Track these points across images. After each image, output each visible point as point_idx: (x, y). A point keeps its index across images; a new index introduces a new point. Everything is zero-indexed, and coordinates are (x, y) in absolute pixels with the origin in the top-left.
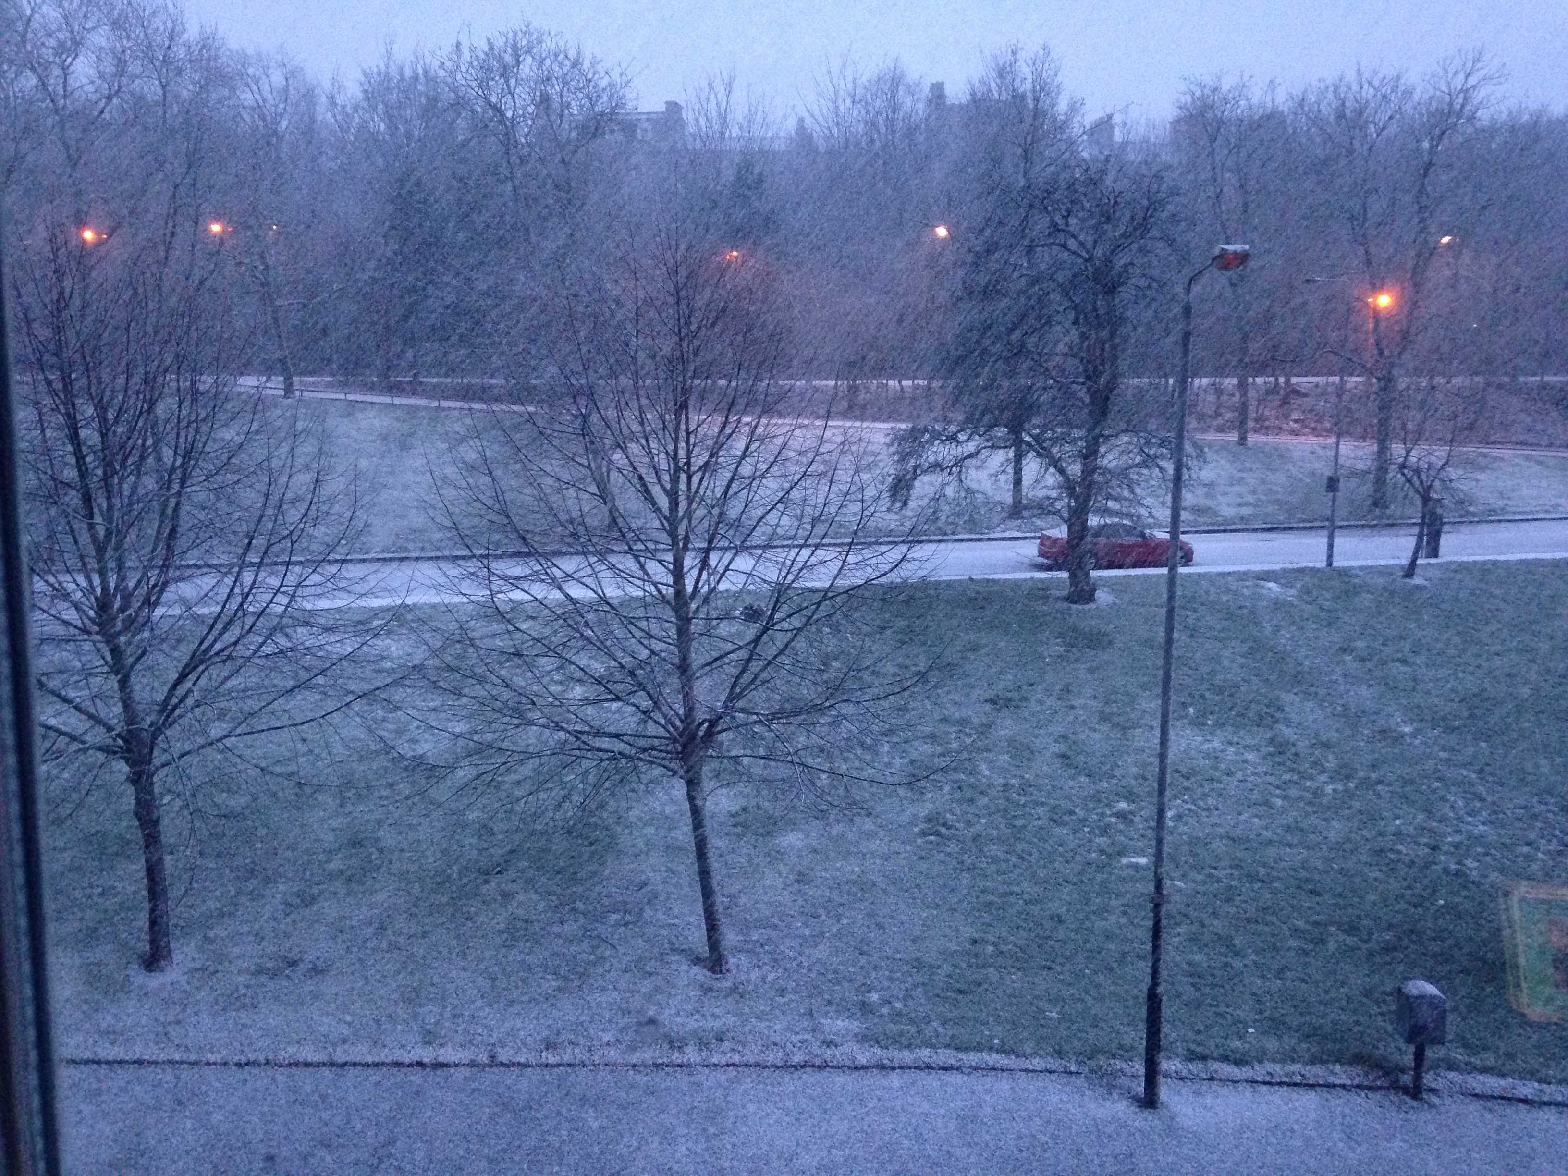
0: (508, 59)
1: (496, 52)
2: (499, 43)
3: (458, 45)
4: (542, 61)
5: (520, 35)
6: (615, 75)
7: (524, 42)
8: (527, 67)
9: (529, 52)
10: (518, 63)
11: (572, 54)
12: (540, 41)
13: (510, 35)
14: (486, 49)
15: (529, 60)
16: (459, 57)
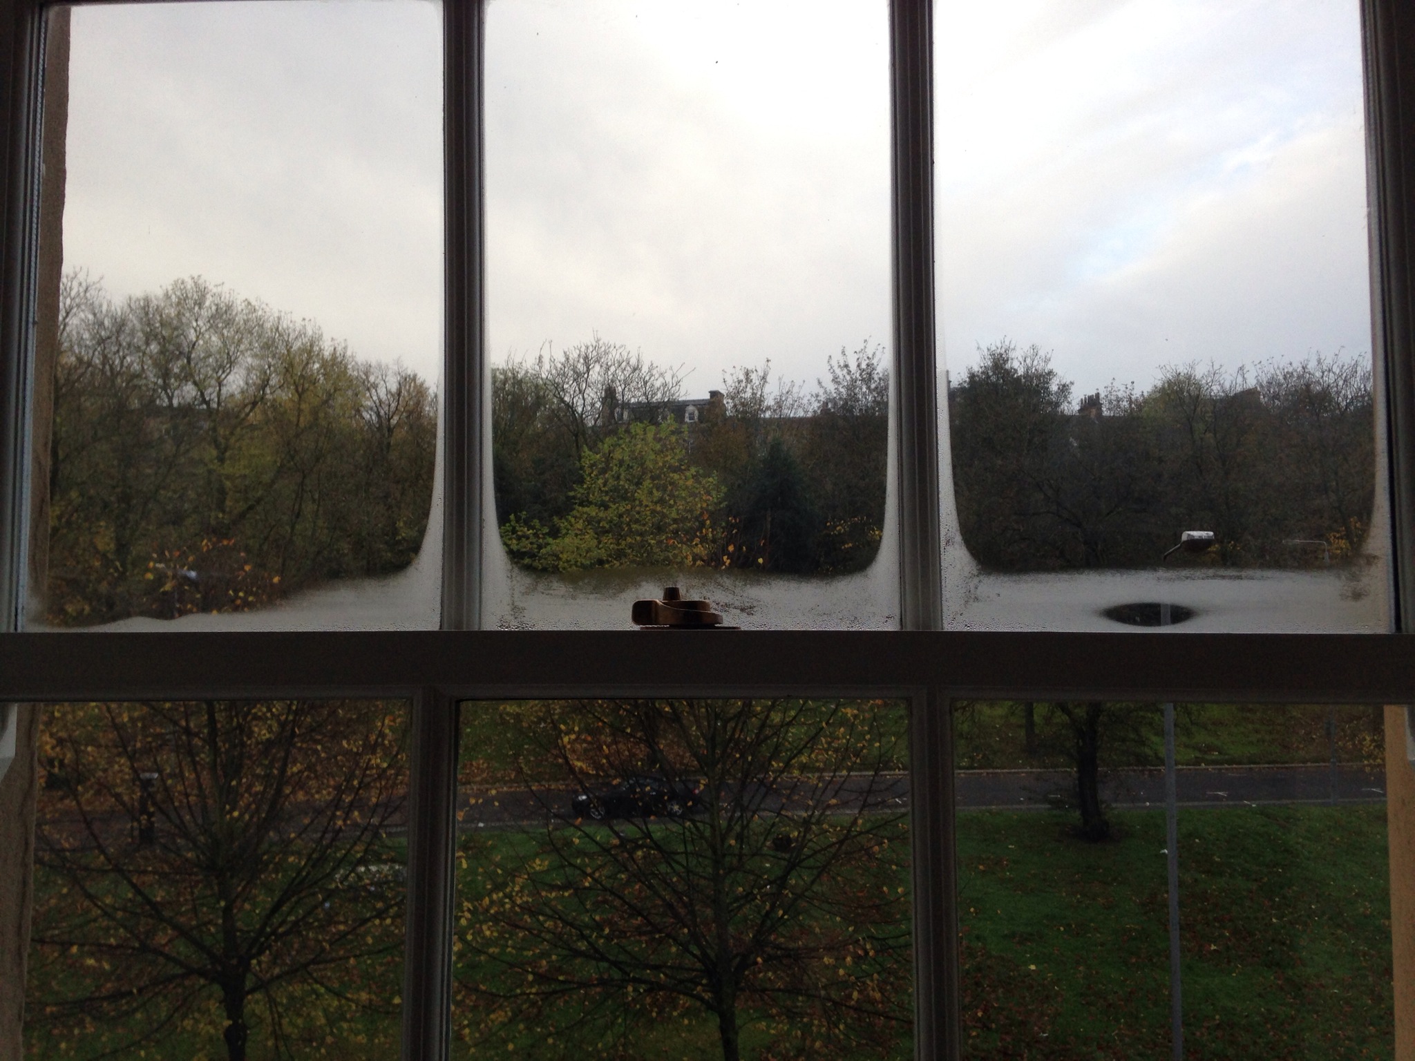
0: (581, 367)
1: (571, 361)
2: (574, 355)
3: (540, 358)
4: (608, 369)
5: (591, 349)
6: (668, 378)
7: (595, 353)
8: (596, 373)
9: (598, 361)
10: (588, 370)
11: (633, 362)
12: (606, 353)
13: (583, 349)
14: (563, 360)
15: (597, 368)
16: (541, 368)
